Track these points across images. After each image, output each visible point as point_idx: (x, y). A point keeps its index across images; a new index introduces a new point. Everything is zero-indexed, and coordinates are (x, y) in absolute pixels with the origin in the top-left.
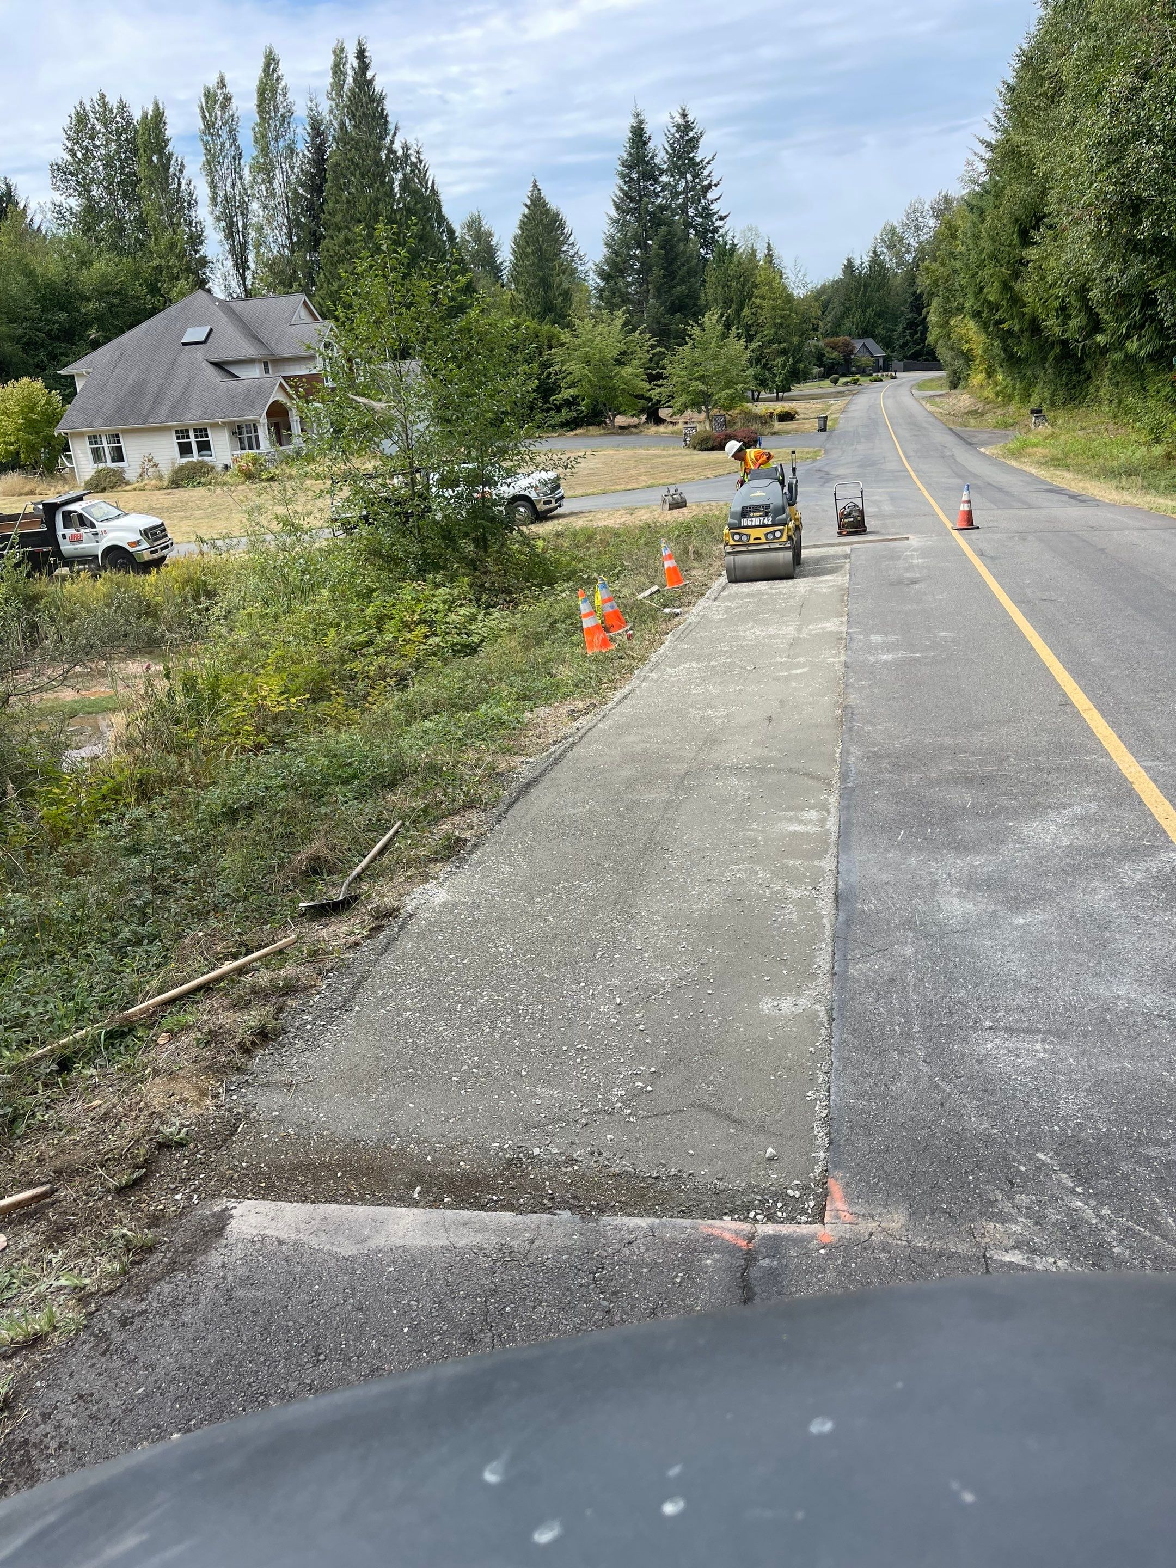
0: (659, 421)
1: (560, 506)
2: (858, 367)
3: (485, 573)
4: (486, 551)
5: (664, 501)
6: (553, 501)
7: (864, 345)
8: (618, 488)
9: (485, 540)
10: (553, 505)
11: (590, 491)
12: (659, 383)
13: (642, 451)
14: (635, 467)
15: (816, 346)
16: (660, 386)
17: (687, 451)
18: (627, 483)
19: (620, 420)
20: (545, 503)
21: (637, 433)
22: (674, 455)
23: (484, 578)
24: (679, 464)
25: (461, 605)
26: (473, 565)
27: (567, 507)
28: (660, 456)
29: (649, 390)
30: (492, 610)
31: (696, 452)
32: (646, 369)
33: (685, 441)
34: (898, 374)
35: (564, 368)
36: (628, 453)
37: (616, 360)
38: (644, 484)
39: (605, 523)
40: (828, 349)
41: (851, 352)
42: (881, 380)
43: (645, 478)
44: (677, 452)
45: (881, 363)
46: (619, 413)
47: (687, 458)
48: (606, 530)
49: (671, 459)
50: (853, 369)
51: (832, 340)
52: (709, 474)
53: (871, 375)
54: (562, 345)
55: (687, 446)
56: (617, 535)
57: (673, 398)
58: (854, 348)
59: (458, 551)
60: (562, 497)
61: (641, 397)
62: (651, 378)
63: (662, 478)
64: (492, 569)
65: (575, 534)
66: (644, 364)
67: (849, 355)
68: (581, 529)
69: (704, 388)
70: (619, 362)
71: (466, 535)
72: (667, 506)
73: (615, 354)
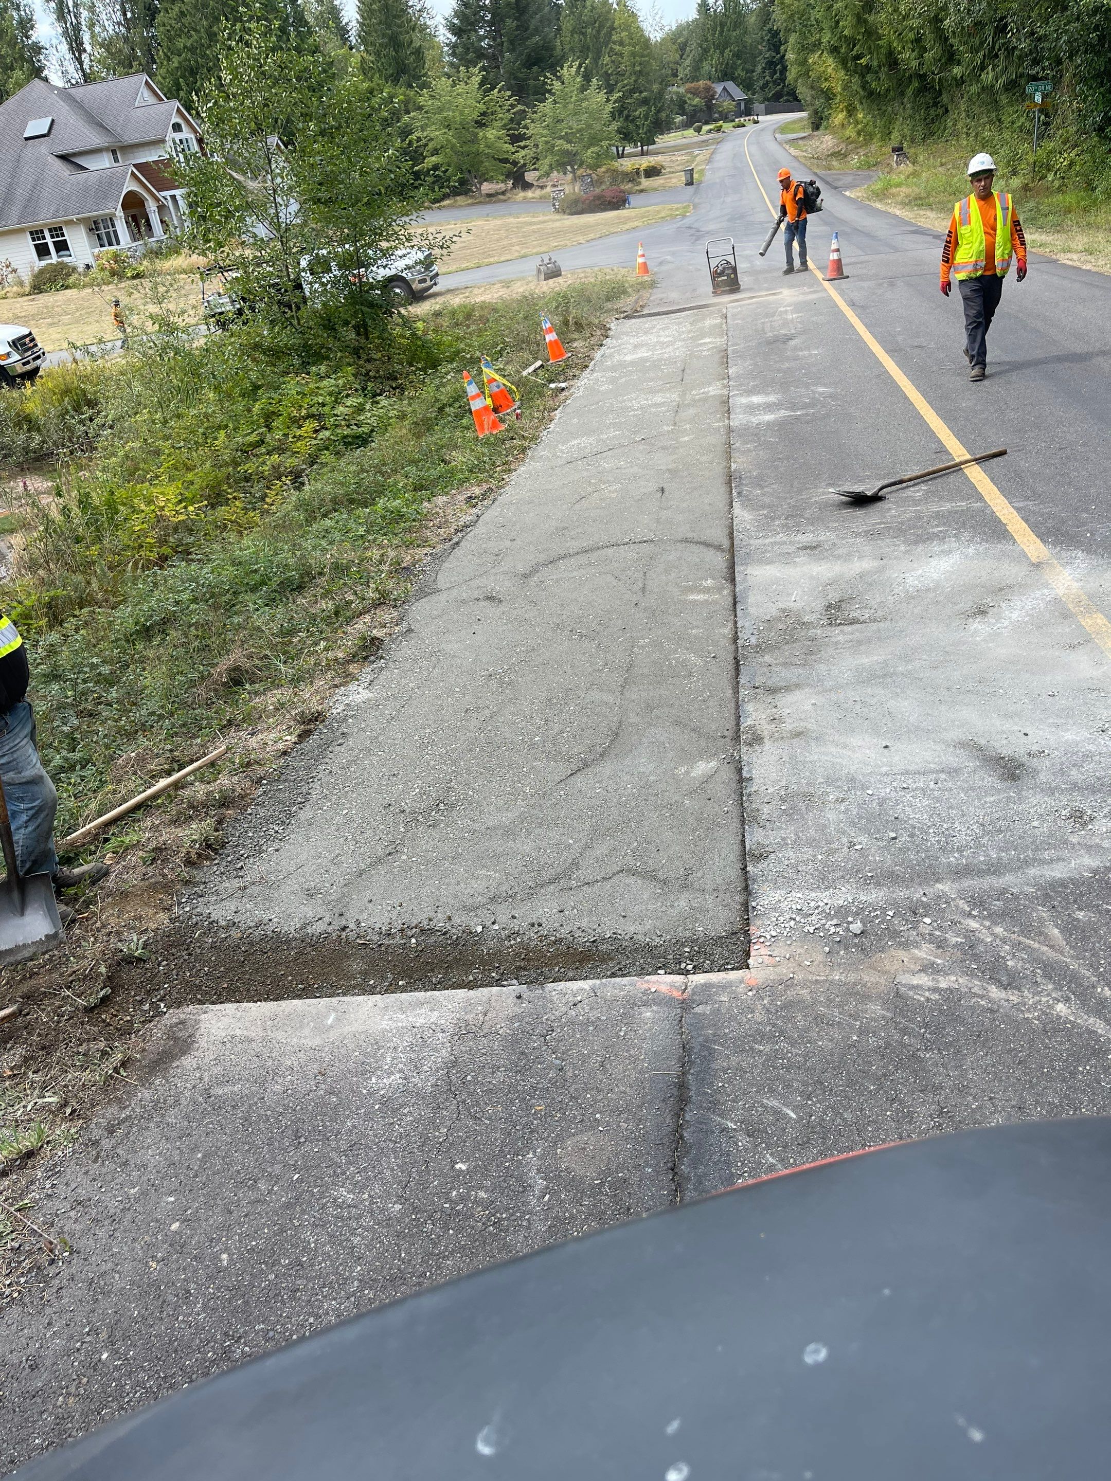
0: (527, 186)
1: (435, 284)
2: (720, 113)
3: (368, 361)
4: (367, 338)
5: (539, 271)
6: (428, 280)
7: (725, 89)
8: (492, 260)
9: (365, 326)
10: (429, 283)
11: (464, 266)
12: (522, 144)
13: (512, 220)
14: (507, 237)
15: (678, 93)
16: (523, 148)
17: (557, 217)
18: (500, 255)
19: (486, 187)
20: (421, 281)
21: (505, 201)
22: (544, 222)
23: (369, 366)
24: (550, 231)
25: (348, 396)
26: (356, 352)
27: (442, 284)
28: (531, 224)
29: (513, 153)
30: (379, 398)
31: (566, 217)
32: (508, 130)
33: (554, 205)
34: (761, 118)
35: (425, 134)
36: (498, 222)
37: (477, 122)
38: (517, 254)
39: (483, 299)
40: (689, 95)
41: (713, 97)
42: (744, 126)
43: (517, 248)
44: (547, 218)
45: (743, 107)
46: (486, 180)
47: (558, 224)
48: (483, 306)
49: (542, 226)
50: (716, 115)
51: (692, 85)
52: (581, 239)
53: (733, 121)
54: (420, 108)
55: (557, 211)
56: (495, 310)
57: (538, 160)
58: (715, 92)
59: (339, 340)
60: (437, 275)
61: (506, 161)
62: (515, 139)
63: (534, 247)
64: (375, 357)
65: (453, 313)
66: (505, 125)
67: (710, 101)
68: (460, 306)
69: (568, 147)
70: (480, 124)
71: (346, 323)
72: (542, 277)
73: (475, 116)
